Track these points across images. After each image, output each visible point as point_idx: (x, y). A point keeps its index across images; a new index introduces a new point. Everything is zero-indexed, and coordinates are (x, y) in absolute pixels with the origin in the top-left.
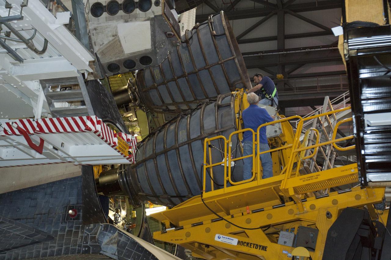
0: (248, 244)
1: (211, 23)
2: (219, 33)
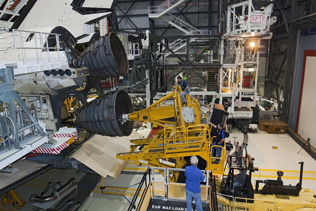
0: (151, 164)
1: (104, 45)
2: (109, 53)
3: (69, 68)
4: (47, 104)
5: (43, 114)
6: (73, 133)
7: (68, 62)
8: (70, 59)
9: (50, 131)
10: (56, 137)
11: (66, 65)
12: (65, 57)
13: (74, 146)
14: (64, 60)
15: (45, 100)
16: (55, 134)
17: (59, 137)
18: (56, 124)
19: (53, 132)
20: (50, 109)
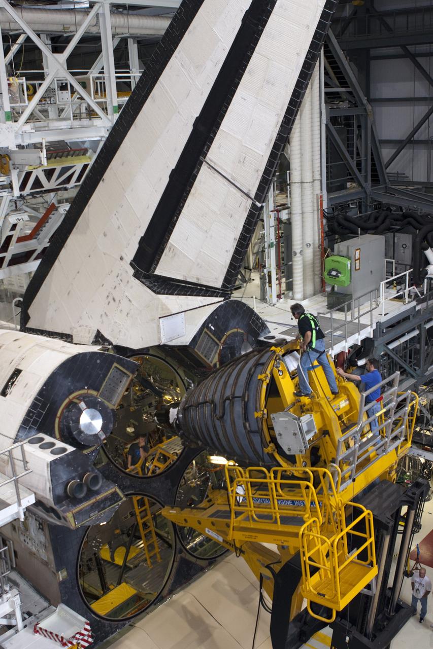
3: (55, 507)
4: (45, 535)
5: (41, 551)
6: (74, 637)
7: (51, 493)
8: (61, 481)
9: (46, 599)
10: (40, 634)
11: (48, 497)
12: (47, 478)
13: (111, 627)
14: (46, 484)
15: (42, 525)
16: (38, 626)
17: (45, 636)
18: (62, 583)
19: (50, 604)
20: (50, 548)
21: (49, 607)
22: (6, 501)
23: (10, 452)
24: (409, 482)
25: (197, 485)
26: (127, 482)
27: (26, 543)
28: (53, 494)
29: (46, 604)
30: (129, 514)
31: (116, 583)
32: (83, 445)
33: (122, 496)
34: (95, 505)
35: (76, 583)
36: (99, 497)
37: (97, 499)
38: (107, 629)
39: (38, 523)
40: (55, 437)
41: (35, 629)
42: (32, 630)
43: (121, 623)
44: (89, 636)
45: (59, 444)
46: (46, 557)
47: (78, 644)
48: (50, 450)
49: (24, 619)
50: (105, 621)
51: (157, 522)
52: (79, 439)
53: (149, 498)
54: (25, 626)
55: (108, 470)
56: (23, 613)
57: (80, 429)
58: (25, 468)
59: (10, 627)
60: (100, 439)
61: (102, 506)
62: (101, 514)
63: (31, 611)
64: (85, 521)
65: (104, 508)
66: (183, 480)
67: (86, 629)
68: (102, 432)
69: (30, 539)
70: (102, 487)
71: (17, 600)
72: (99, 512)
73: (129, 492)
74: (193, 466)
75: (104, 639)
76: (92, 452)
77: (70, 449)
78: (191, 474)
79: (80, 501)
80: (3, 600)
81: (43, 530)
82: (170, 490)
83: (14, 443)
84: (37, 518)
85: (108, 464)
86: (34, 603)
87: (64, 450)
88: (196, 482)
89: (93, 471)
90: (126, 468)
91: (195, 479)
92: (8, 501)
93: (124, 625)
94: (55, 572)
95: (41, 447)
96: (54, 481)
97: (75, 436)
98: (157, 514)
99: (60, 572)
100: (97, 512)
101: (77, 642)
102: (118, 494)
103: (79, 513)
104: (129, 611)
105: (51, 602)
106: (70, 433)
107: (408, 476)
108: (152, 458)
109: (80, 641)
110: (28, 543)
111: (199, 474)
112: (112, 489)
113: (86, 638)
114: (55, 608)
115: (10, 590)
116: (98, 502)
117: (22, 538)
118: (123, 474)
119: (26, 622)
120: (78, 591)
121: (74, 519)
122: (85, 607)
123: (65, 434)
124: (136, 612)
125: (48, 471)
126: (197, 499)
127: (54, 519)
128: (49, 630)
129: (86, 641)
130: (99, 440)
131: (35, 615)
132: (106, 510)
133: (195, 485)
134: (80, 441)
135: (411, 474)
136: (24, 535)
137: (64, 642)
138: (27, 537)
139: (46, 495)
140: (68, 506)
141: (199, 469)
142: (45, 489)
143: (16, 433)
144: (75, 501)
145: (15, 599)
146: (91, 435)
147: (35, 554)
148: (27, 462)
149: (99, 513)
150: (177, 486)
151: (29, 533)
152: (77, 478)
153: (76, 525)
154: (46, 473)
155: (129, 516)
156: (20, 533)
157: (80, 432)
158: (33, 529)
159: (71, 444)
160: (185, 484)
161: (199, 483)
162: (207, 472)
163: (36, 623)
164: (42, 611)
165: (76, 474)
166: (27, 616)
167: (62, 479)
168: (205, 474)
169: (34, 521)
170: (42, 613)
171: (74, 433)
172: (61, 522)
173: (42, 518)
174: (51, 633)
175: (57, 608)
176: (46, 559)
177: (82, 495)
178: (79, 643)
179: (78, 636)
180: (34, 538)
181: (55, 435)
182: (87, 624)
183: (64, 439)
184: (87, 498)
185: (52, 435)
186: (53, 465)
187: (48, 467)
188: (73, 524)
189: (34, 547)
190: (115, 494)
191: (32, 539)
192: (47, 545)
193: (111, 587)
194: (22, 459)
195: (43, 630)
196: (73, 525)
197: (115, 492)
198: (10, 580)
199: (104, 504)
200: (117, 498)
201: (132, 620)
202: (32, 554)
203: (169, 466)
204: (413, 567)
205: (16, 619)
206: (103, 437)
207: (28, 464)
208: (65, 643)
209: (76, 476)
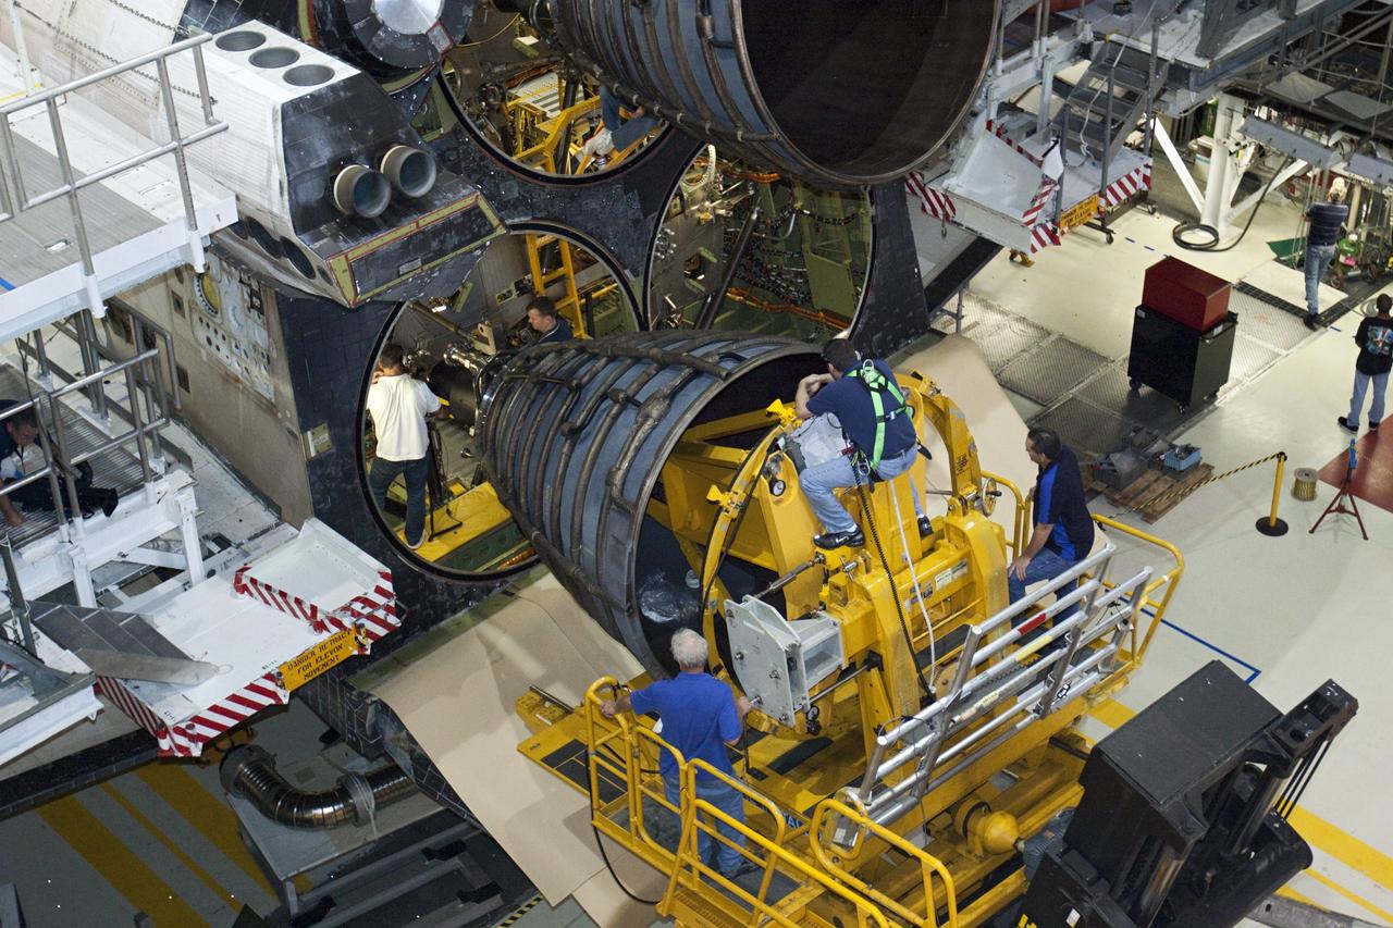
3: (296, 239)
4: (267, 326)
5: (254, 370)
6: (346, 608)
7: (286, 197)
8: (314, 165)
9: (270, 504)
10: (251, 595)
11: (278, 212)
12: (273, 152)
13: (451, 594)
14: (269, 170)
15: (260, 295)
16: (246, 573)
17: (267, 602)
18: (314, 465)
19: (281, 520)
20: (282, 365)
21: (277, 525)
22: (153, 213)
23: (160, 61)
24: (1352, 263)
25: (718, 217)
26: (511, 191)
27: (214, 349)
28: (290, 199)
29: (269, 518)
30: (512, 287)
31: (471, 479)
32: (383, 64)
33: (495, 222)
34: (415, 240)
35: (355, 464)
36: (428, 220)
37: (422, 223)
38: (439, 598)
39: (246, 290)
40: (297, 35)
41: (238, 580)
42: (229, 585)
43: (481, 584)
44: (388, 609)
45: (311, 56)
46: (272, 388)
47: (358, 627)
48: (283, 70)
49: (208, 555)
50: (435, 578)
51: (595, 319)
52: (370, 47)
53: (574, 242)
54: (211, 573)
55: (457, 149)
56: (204, 538)
57: (374, 15)
58: (207, 118)
59: (165, 574)
60: (433, 48)
61: (435, 245)
62: (432, 269)
63: (228, 536)
64: (385, 287)
65: (441, 253)
66: (678, 201)
67: (379, 590)
68: (439, 28)
69: (224, 338)
70: (435, 189)
71: (188, 500)
72: (424, 262)
73: (517, 220)
74: (707, 161)
75: (432, 625)
76: (411, 89)
77: (344, 71)
78: (703, 183)
79: (370, 227)
80: (146, 499)
81: (261, 310)
82: (636, 222)
83: (173, 43)
84: (245, 278)
85: (455, 132)
86: (237, 511)
87: (327, 73)
88: (714, 208)
89: (410, 143)
90: (511, 151)
91: (712, 202)
92: (158, 214)
93: (489, 591)
94: (296, 429)
95: (257, 61)
96: (295, 164)
97: (360, 36)
98: (594, 295)
99: (309, 433)
100: (419, 262)
101: (354, 623)
102: (482, 215)
103: (369, 260)
104: (505, 555)
105: (284, 516)
106: (344, 26)
107: (1353, 244)
108: (588, 130)
109: (363, 621)
110: (218, 348)
111: (726, 187)
112: (465, 197)
113: (380, 614)
114: (296, 531)
115: (166, 472)
116: (423, 232)
117: (202, 334)
118: (501, 167)
119: (213, 562)
120: (360, 489)
121: (353, 278)
122: (380, 534)
123: (328, 28)
124: (523, 559)
125: (276, 131)
126: (714, 260)
127: (293, 275)
128: (276, 586)
129: (382, 623)
130: (430, 53)
131: (238, 546)
132: (445, 258)
133: (711, 217)
134: (373, 53)
135: (1363, 238)
136: (208, 325)
137: (319, 619)
138: (216, 331)
139: (270, 201)
140: (335, 239)
141: (724, 172)
142: (269, 185)
143: (180, 13)
144: (357, 226)
145: (181, 498)
146: (406, 37)
147: (237, 380)
148: (214, 101)
149: (426, 267)
150: (655, 214)
151: (222, 318)
152: (362, 158)
153: (356, 294)
154: (271, 138)
155: (515, 293)
156: (196, 317)
157: (375, 25)
158: (234, 310)
159: (345, 58)
160: (682, 212)
161: (722, 212)
162: (747, 181)
163: (242, 566)
164: (257, 536)
165: (361, 146)
166: (215, 548)
167: (318, 156)
168: (742, 189)
169: (235, 284)
170: (257, 541)
171: (356, 26)
172: (313, 285)
173: (259, 276)
174: (283, 594)
175: (299, 530)
176: (270, 395)
177: (377, 210)
178: (362, 625)
179: (357, 606)
180: (235, 333)
181: (298, 29)
182: (384, 576)
183: (323, 41)
184: (391, 218)
185: (288, 26)
186: (292, 114)
187: (275, 121)
188: (345, 291)
189: (235, 359)
190: (473, 214)
191: (232, 336)
192: (274, 355)
193: (456, 489)
194: (197, 92)
195: (262, 585)
196: (350, 295)
197: (476, 207)
198: (165, 445)
199: (442, 242)
200: (480, 226)
201: (511, 580)
202: (230, 379)
203: (638, 152)
204: (1332, 505)
205: (184, 553)
206: (443, 44)
207: (214, 108)
208: (322, 621)
209: (359, 153)
